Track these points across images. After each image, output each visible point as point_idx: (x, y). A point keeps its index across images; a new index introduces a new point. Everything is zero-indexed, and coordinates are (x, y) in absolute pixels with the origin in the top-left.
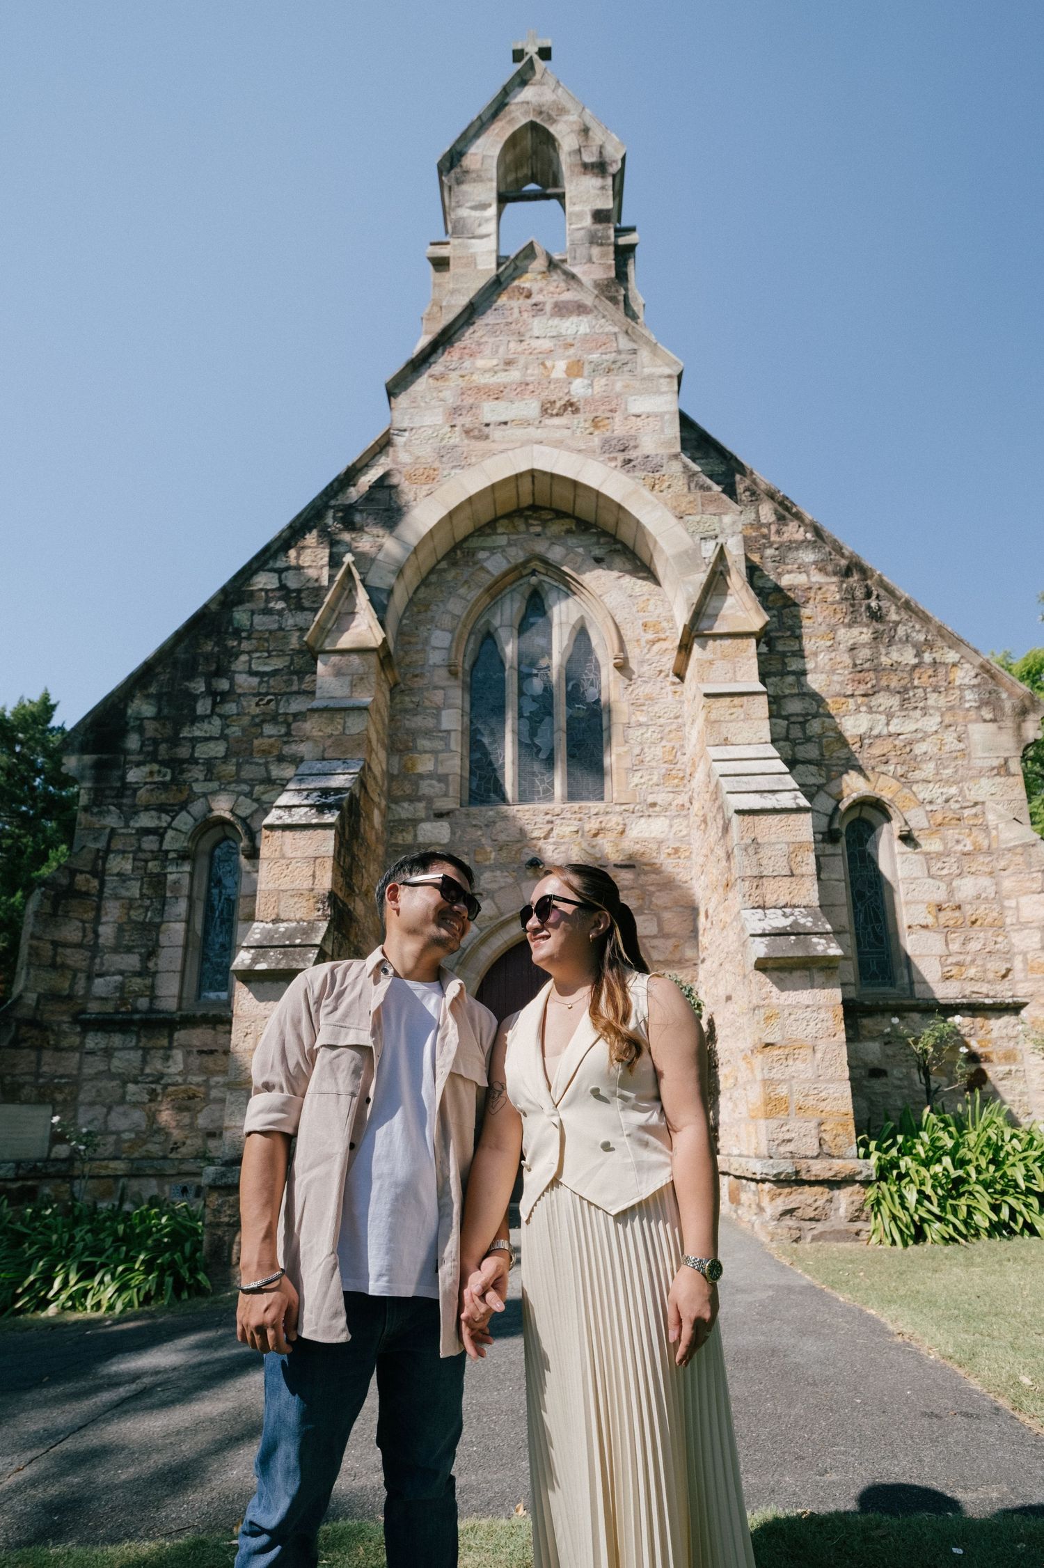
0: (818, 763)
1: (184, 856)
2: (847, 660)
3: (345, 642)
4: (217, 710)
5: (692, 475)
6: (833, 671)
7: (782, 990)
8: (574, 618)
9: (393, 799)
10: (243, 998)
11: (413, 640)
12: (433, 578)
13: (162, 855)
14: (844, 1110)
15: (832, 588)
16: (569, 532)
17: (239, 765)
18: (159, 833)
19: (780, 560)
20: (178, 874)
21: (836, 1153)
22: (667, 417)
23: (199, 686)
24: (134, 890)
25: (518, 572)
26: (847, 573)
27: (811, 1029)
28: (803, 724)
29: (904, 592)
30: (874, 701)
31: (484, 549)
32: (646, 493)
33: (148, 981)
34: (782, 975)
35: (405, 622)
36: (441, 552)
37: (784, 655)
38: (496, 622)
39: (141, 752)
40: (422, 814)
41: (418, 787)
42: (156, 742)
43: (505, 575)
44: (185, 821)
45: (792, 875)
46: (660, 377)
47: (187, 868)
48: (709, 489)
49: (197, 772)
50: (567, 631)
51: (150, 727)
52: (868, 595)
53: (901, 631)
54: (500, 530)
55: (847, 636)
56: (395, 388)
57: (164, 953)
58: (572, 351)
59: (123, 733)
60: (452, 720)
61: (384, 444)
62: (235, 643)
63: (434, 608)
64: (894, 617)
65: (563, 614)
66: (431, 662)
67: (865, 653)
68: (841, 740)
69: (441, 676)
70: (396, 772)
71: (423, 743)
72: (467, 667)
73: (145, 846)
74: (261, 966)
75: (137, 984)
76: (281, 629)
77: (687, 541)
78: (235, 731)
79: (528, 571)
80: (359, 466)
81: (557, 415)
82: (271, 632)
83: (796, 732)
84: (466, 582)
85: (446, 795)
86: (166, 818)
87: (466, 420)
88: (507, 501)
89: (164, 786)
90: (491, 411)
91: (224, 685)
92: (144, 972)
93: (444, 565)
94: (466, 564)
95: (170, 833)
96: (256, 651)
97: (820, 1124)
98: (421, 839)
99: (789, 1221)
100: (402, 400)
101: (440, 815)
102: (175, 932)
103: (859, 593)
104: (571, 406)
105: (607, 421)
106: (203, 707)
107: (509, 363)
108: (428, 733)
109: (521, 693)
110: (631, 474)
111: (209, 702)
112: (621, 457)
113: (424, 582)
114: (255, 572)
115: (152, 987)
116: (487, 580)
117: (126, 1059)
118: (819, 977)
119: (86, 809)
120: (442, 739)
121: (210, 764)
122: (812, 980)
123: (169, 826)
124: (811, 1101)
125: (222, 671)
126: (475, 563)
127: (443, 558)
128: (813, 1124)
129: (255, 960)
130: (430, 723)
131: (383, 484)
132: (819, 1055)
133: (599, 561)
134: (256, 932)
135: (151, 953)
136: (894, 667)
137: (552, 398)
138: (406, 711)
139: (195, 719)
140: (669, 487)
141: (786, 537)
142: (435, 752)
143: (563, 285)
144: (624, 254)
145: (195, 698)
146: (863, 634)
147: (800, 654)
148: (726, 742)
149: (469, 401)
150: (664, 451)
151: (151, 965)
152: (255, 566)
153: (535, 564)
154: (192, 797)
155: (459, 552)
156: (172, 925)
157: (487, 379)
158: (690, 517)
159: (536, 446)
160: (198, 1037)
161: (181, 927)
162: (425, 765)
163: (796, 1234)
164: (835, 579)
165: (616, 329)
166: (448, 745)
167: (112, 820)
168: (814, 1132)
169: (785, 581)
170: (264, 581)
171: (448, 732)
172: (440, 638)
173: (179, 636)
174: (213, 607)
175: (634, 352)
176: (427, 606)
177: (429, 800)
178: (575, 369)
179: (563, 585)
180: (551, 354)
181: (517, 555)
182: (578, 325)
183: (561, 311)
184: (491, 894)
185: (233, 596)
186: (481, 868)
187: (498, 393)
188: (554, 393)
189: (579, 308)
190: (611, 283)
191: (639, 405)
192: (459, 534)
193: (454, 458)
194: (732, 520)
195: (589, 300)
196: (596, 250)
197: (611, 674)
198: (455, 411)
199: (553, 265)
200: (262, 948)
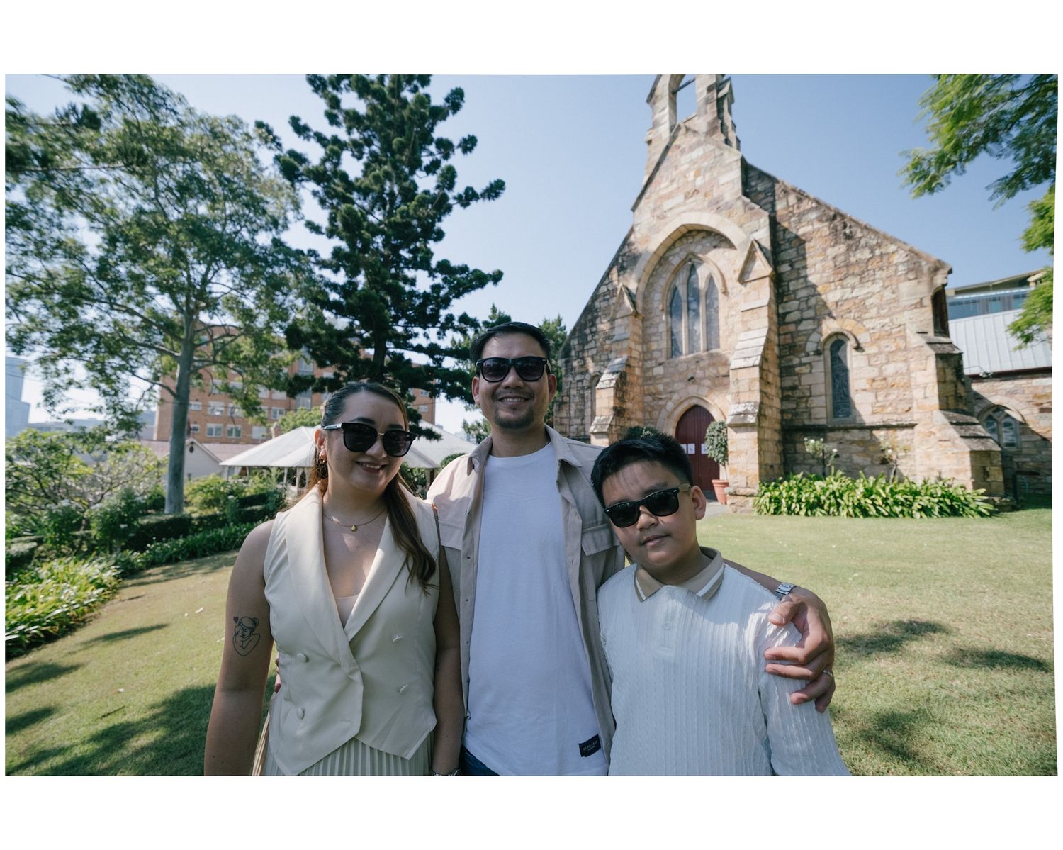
0: (813, 319)
1: (588, 388)
2: (831, 264)
3: (622, 314)
4: (593, 338)
5: (745, 205)
6: (824, 272)
8: (706, 275)
9: (645, 361)
11: (649, 299)
13: (583, 388)
14: (755, 474)
15: (825, 228)
16: (703, 238)
17: (600, 356)
18: (581, 381)
19: (799, 222)
20: (587, 394)
21: (751, 487)
22: (736, 181)
23: (588, 331)
24: (577, 399)
25: (684, 262)
26: (834, 218)
27: (746, 447)
28: (807, 301)
29: (864, 222)
30: (845, 283)
31: (671, 256)
32: (727, 220)
35: (646, 293)
36: (655, 263)
37: (798, 269)
38: (677, 284)
39: (575, 356)
40: (654, 365)
41: (652, 355)
42: (578, 352)
43: (679, 265)
44: (588, 377)
45: (750, 391)
46: (733, 162)
47: (590, 391)
48: (753, 209)
49: (590, 360)
50: (704, 280)
51: (577, 347)
52: (845, 227)
53: (863, 242)
54: (677, 246)
55: (831, 252)
57: (586, 418)
58: (696, 166)
59: (570, 351)
60: (663, 327)
61: (632, 232)
62: (596, 314)
63: (655, 285)
64: (859, 235)
65: (702, 273)
66: (655, 307)
67: (842, 258)
68: (825, 304)
69: (659, 311)
70: (645, 351)
72: (668, 305)
73: (579, 386)
74: (595, 431)
75: (581, 428)
76: (608, 306)
78: (598, 344)
79: (688, 260)
81: (691, 197)
83: (803, 306)
84: (665, 272)
85: (661, 357)
86: (583, 376)
87: (658, 212)
88: (676, 237)
89: (582, 366)
90: (667, 205)
91: (594, 329)
92: (582, 424)
93: (658, 267)
94: (665, 264)
95: (585, 381)
96: (602, 315)
97: (748, 478)
98: (654, 374)
99: (733, 506)
100: (637, 212)
101: (660, 364)
103: (839, 228)
104: (696, 191)
105: (710, 192)
106: (589, 338)
107: (672, 181)
108: (654, 334)
109: (689, 309)
110: (720, 213)
111: (591, 336)
112: (716, 207)
113: (651, 276)
116: (672, 268)
118: (750, 429)
120: (660, 336)
121: (592, 357)
123: (584, 379)
124: (745, 471)
125: (594, 325)
126: (668, 263)
127: (658, 264)
128: (745, 478)
129: (594, 429)
130: (655, 330)
133: (715, 247)
134: (596, 420)
136: (857, 262)
137: (689, 190)
138: (647, 327)
139: (588, 342)
140: (736, 214)
141: (802, 209)
142: (657, 341)
144: (722, 99)
145: (586, 335)
146: (842, 248)
148: (750, 329)
150: (734, 197)
151: (583, 422)
152: (599, 286)
153: (690, 257)
155: (663, 260)
156: (587, 409)
157: (665, 192)
158: (745, 225)
159: (683, 214)
161: (590, 410)
162: (654, 346)
164: (827, 224)
165: (713, 147)
166: (661, 338)
167: (570, 379)
168: (745, 480)
169: (800, 232)
170: (603, 289)
171: (661, 332)
172: (657, 297)
173: (581, 317)
174: (590, 304)
175: (722, 155)
176: (652, 284)
177: (656, 359)
178: (697, 174)
179: (701, 262)
180: (688, 170)
181: (683, 254)
182: (699, 152)
183: (692, 148)
184: (677, 392)
185: (595, 297)
186: (674, 382)
187: (669, 196)
188: (690, 188)
189: (699, 144)
190: (715, 120)
191: (724, 179)
192: (661, 254)
193: (654, 230)
194: (764, 220)
195: (702, 139)
196: (708, 107)
197: (721, 296)
198: (654, 210)
199: (688, 129)
200: (596, 425)
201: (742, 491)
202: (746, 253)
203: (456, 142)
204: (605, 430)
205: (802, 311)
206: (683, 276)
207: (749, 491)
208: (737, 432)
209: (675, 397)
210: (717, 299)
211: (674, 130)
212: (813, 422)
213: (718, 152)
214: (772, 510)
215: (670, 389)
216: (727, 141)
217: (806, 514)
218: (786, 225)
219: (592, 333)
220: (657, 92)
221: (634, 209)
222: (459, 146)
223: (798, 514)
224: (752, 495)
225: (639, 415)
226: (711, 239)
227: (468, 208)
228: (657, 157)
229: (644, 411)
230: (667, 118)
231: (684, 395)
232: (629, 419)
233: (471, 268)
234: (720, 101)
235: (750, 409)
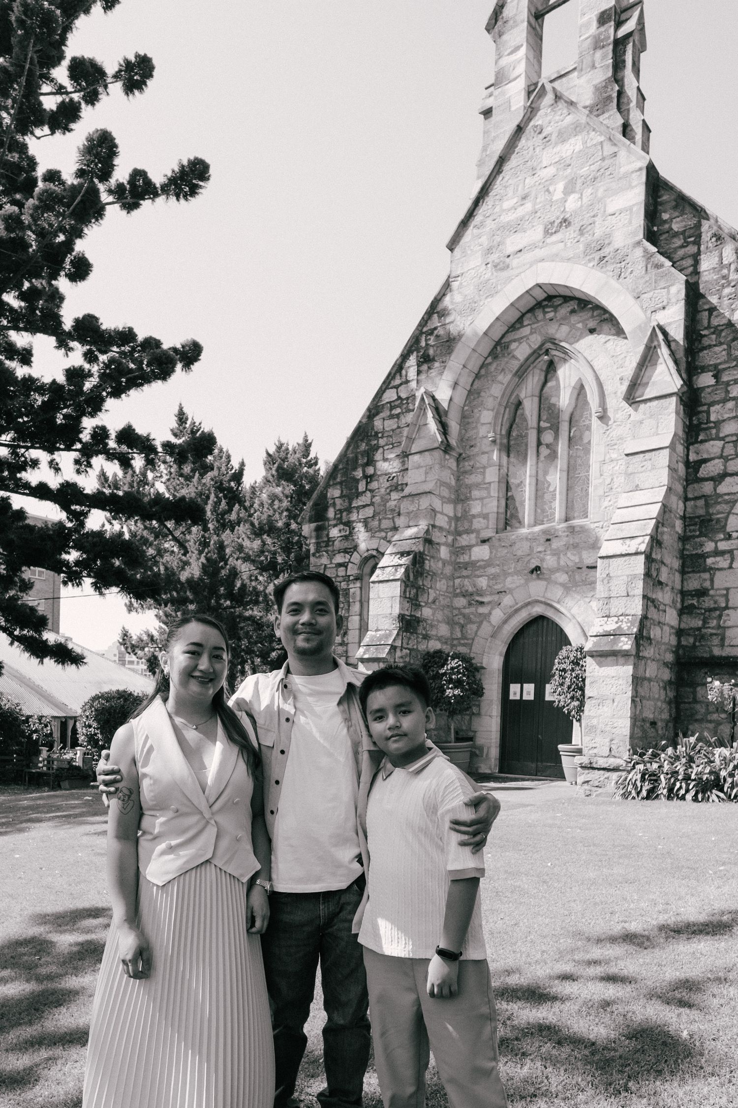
1: (357, 578)
3: (422, 445)
4: (369, 487)
5: (648, 257)
7: (601, 667)
8: (574, 382)
9: (458, 533)
11: (470, 420)
12: (483, 372)
13: (347, 579)
14: (625, 733)
16: (573, 311)
17: (380, 520)
18: (345, 564)
20: (355, 589)
21: (617, 755)
22: (634, 209)
23: (359, 474)
25: (536, 354)
27: (613, 690)
31: (515, 341)
32: (613, 283)
33: (345, 648)
34: (603, 659)
35: (466, 408)
38: (522, 395)
39: (335, 519)
40: (473, 542)
41: (472, 523)
42: (341, 511)
43: (527, 359)
44: (356, 558)
45: (628, 596)
46: (632, 172)
47: (358, 584)
48: (662, 266)
49: (361, 527)
50: (569, 391)
51: (338, 502)
54: (525, 323)
57: (350, 633)
58: (568, 172)
59: (326, 509)
60: (493, 475)
62: (376, 442)
63: (483, 394)
65: (566, 377)
66: (480, 435)
69: (486, 444)
70: (459, 515)
72: (504, 432)
73: (340, 574)
74: (365, 656)
76: (399, 427)
77: (642, 317)
79: (544, 351)
80: (439, 298)
81: (555, 232)
82: (393, 430)
84: (503, 370)
85: (487, 528)
86: (348, 556)
87: (494, 257)
88: (524, 306)
89: (345, 538)
90: (511, 244)
91: (370, 470)
93: (489, 360)
94: (503, 356)
95: (350, 565)
96: (387, 445)
97: (612, 740)
98: (473, 558)
99: (586, 786)
100: (457, 250)
101: (484, 541)
102: (355, 621)
104: (566, 222)
105: (589, 227)
106: (362, 487)
107: (524, 198)
108: (477, 486)
109: (539, 444)
110: (604, 270)
111: (364, 482)
112: (597, 256)
113: (478, 376)
114: (384, 391)
115: (347, 652)
116: (515, 365)
118: (621, 660)
119: (314, 555)
120: (486, 489)
121: (366, 521)
122: (617, 662)
123: (349, 561)
124: (608, 728)
125: (371, 462)
126: (509, 354)
127: (489, 355)
128: (608, 740)
129: (364, 653)
130: (479, 479)
131: (445, 323)
132: (615, 704)
133: (592, 331)
134: (368, 637)
137: (552, 219)
138: (465, 472)
139: (359, 494)
140: (631, 272)
142: (482, 499)
143: (565, 111)
145: (357, 481)
148: (636, 488)
149: (498, 239)
150: (631, 241)
151: (345, 639)
152: (383, 388)
153: (548, 345)
154: (359, 543)
155: (499, 348)
156: (353, 617)
157: (510, 217)
158: (645, 295)
159: (540, 264)
161: (357, 618)
162: (476, 508)
163: (588, 793)
165: (602, 138)
166: (489, 493)
167: (324, 560)
168: (608, 744)
170: (390, 395)
171: (490, 483)
172: (486, 416)
173: (348, 444)
174: (364, 421)
175: (615, 155)
176: (478, 393)
177: (478, 532)
178: (569, 188)
179: (566, 356)
180: (553, 179)
181: (536, 340)
182: (575, 145)
183: (563, 137)
184: (511, 591)
185: (374, 411)
186: (506, 574)
187: (516, 227)
188: (555, 215)
189: (577, 129)
190: (608, 81)
191: (616, 203)
192: (497, 336)
193: (487, 290)
194: (678, 289)
195: (582, 116)
196: (599, 54)
197: (595, 423)
198: (489, 251)
199: (558, 97)
200: (368, 645)
201: (602, 762)
202: (641, 349)
203: (111, 69)
204: (383, 656)
205: (726, 459)
206: (533, 380)
207: (612, 762)
208: (600, 665)
209: (507, 600)
210: (588, 428)
211: (535, 92)
212: (727, 652)
213: (608, 149)
214: (644, 793)
215: (498, 587)
216: (626, 129)
217: (695, 799)
218: (714, 300)
219: (366, 477)
220: (507, 12)
221: (452, 246)
222: (117, 76)
223: (683, 798)
224: (616, 769)
225: (443, 630)
226: (586, 315)
227: (135, 213)
228: (498, 147)
229: (451, 623)
230: (521, 68)
231: (521, 597)
232: (426, 637)
233: (141, 337)
234: (619, 45)
235: (625, 626)
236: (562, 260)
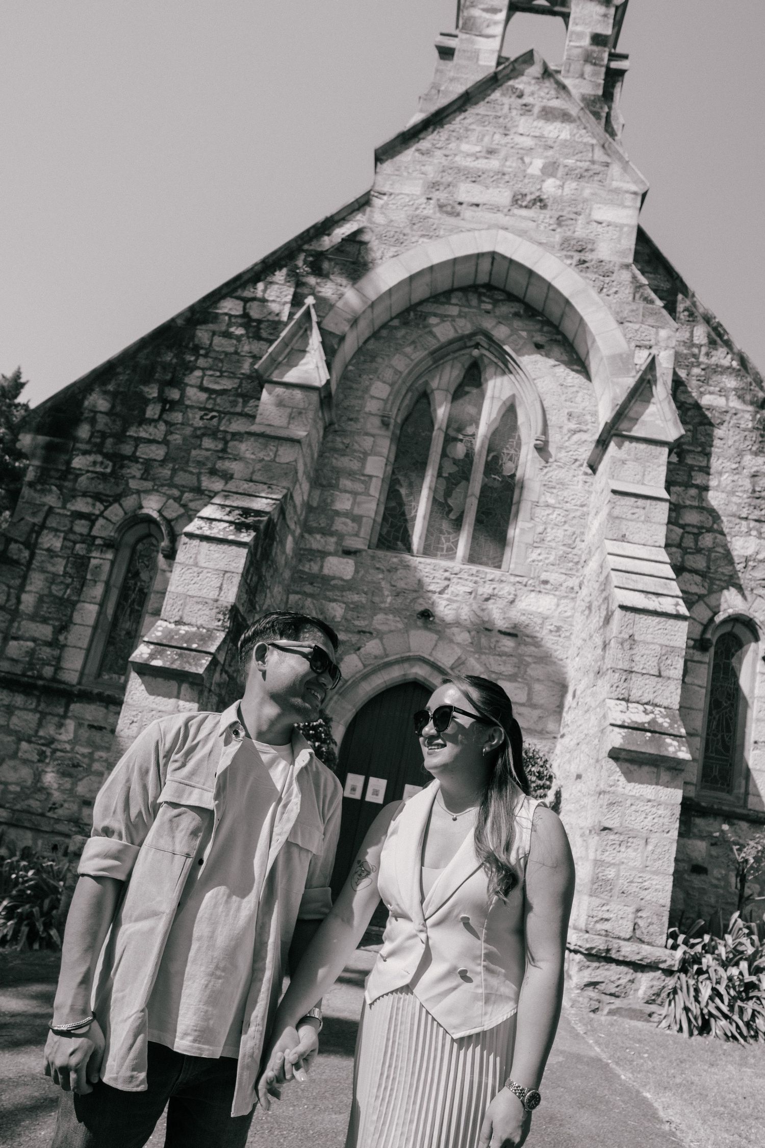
0: (703, 575)
1: (109, 544)
2: (747, 484)
3: (292, 376)
4: (165, 416)
5: (639, 287)
6: (733, 493)
7: (629, 781)
8: (506, 395)
9: (307, 529)
10: (136, 687)
11: (355, 386)
12: (384, 333)
13: (88, 540)
14: (662, 902)
15: (747, 415)
16: (517, 315)
17: (174, 471)
18: (91, 519)
19: (705, 381)
20: (101, 560)
21: (646, 939)
22: (626, 229)
23: (152, 392)
24: (59, 566)
25: (463, 342)
27: (648, 822)
28: (697, 536)
31: (435, 315)
32: (593, 293)
33: (56, 652)
34: (633, 767)
35: (350, 368)
36: (396, 310)
37: (691, 468)
38: (434, 384)
39: (89, 442)
40: (331, 548)
41: (333, 523)
42: (104, 435)
43: (451, 342)
44: (116, 513)
45: (660, 676)
46: (627, 192)
47: (109, 556)
48: (652, 302)
49: (135, 470)
50: (497, 405)
51: (102, 420)
54: (454, 301)
55: (751, 462)
56: (383, 154)
57: (75, 629)
58: (550, 153)
59: (77, 421)
60: (376, 467)
61: (363, 203)
62: (193, 359)
63: (379, 360)
65: (497, 388)
66: (367, 410)
68: (728, 557)
69: (373, 424)
70: (315, 504)
71: (346, 483)
72: (399, 420)
73: (77, 529)
74: (157, 663)
75: (46, 652)
76: (236, 353)
77: (623, 346)
78: (176, 438)
79: (472, 343)
80: (336, 218)
81: (526, 207)
82: (226, 354)
83: (689, 542)
84: (413, 342)
85: (357, 535)
86: (99, 506)
87: (442, 196)
88: (465, 276)
89: (103, 477)
90: (466, 192)
91: (175, 394)
92: (53, 643)
93: (396, 322)
94: (417, 325)
95: (101, 522)
96: (210, 369)
97: (638, 910)
98: (326, 571)
99: (591, 993)
100: (387, 167)
101: (348, 553)
102: (88, 613)
104: (540, 202)
105: (570, 222)
106: (152, 411)
107: (491, 152)
108: (351, 474)
109: (444, 454)
110: (583, 274)
111: (158, 408)
112: (577, 256)
113: (375, 335)
114: (224, 297)
115: (59, 659)
116: (433, 344)
117: (24, 720)
118: (665, 776)
119: (31, 485)
120: (363, 482)
121: (148, 464)
122: (658, 777)
123: (101, 514)
124: (634, 888)
125: (176, 382)
126: (425, 327)
127: (398, 316)
128: (631, 909)
129: (152, 656)
130: (355, 465)
131: (354, 239)
132: (650, 847)
133: (539, 347)
134: (158, 629)
135: (64, 627)
137: (524, 191)
138: (335, 450)
139: (143, 421)
140: (616, 292)
141: (713, 360)
142: (355, 494)
143: (553, 92)
144: (613, 77)
145: (147, 402)
147: (706, 470)
148: (623, 538)
149: (449, 179)
150: (618, 260)
151: (61, 638)
152: (224, 292)
153: (480, 338)
154: (127, 492)
155: (412, 314)
156: (87, 605)
157: (469, 163)
158: (630, 325)
159: (501, 232)
160: (92, 712)
161: (93, 609)
162: (343, 503)
163: (595, 1005)
164: (750, 408)
165: (594, 141)
166: (367, 488)
167: (51, 500)
168: (631, 916)
169: (705, 401)
170: (230, 306)
171: (370, 477)
172: (380, 390)
173: (143, 343)
174: (180, 322)
175: (607, 165)
176: (373, 359)
177: (341, 537)
178: (550, 169)
180: (530, 151)
181: (465, 327)
182: (561, 130)
183: (547, 115)
184: (380, 635)
185: (199, 315)
186: (375, 609)
187: (475, 177)
188: (528, 188)
192: (417, 297)
193: (424, 227)
195: (574, 107)
196: (589, 69)
197: (530, 452)
198: (434, 185)
199: (548, 73)
200: (161, 646)
202: (630, 381)
204: (200, 666)
206: (450, 374)
208: (629, 776)
209: (372, 647)
210: (516, 455)
215: (361, 623)
219: (163, 400)
221: (380, 157)
224: (651, 966)
226: (532, 325)
231: (395, 647)
234: (612, 73)
236: (532, 240)
